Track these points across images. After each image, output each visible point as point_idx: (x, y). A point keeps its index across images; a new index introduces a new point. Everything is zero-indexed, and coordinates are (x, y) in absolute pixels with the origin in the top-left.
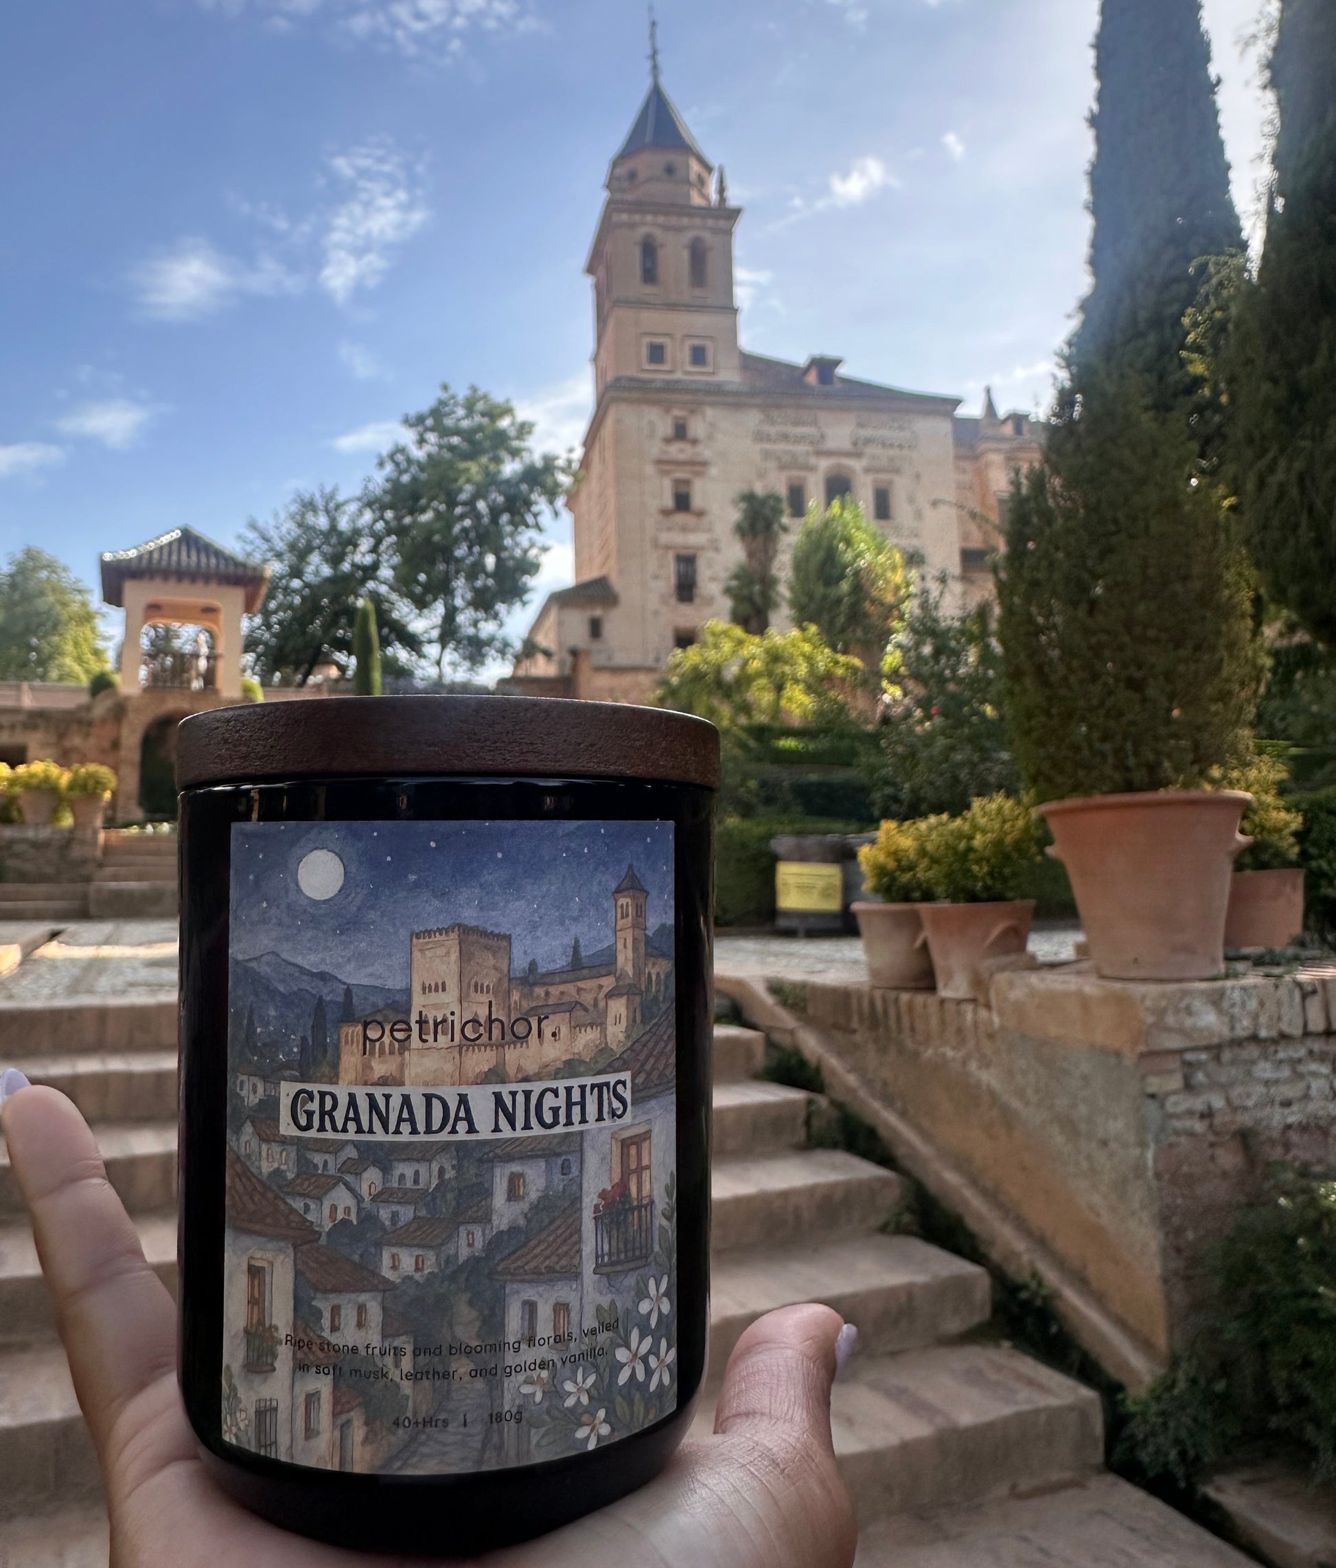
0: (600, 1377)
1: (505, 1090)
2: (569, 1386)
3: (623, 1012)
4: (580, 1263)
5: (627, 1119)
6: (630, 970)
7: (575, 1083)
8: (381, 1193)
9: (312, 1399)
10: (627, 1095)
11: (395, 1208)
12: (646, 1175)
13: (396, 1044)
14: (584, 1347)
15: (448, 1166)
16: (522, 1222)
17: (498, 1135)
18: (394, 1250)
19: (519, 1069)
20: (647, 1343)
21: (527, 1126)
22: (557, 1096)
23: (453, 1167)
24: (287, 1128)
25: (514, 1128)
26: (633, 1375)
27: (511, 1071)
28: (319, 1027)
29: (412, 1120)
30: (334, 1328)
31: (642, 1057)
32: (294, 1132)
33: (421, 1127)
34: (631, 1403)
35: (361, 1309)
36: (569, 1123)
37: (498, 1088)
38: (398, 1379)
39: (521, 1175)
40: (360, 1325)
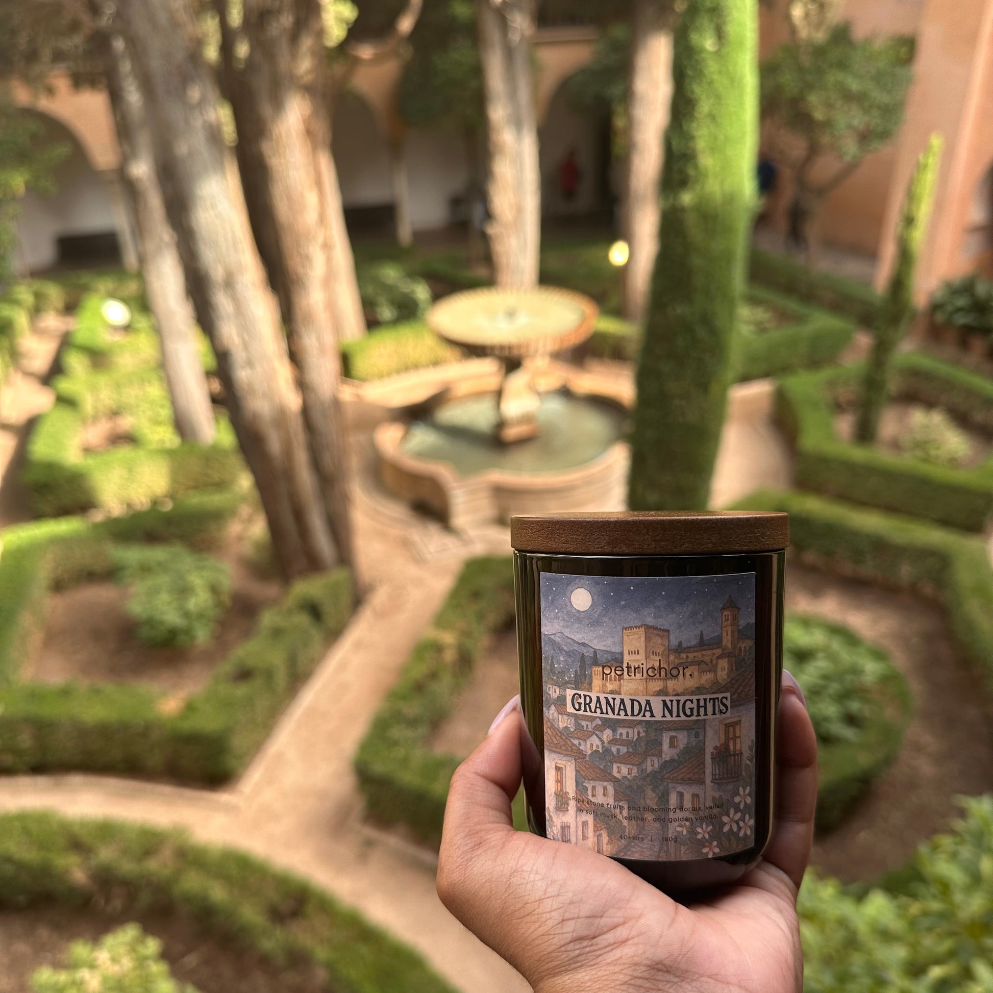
0: (714, 827)
1: (667, 699)
2: (699, 830)
3: (726, 665)
4: (704, 776)
5: (728, 714)
6: (729, 646)
7: (701, 697)
8: (612, 740)
9: (585, 824)
10: (728, 703)
11: (618, 747)
12: (738, 741)
13: (617, 676)
14: (706, 814)
15: (641, 731)
16: (676, 757)
17: (664, 719)
18: (619, 765)
19: (674, 690)
20: (739, 815)
21: (678, 716)
22: (692, 703)
23: (644, 731)
24: (570, 709)
25: (672, 716)
26: (731, 828)
27: (670, 690)
28: (583, 666)
29: (625, 710)
30: (593, 796)
31: (736, 686)
32: (572, 710)
33: (629, 713)
34: (730, 840)
35: (605, 788)
36: (698, 715)
37: (664, 698)
38: (622, 819)
39: (676, 737)
40: (604, 795)
